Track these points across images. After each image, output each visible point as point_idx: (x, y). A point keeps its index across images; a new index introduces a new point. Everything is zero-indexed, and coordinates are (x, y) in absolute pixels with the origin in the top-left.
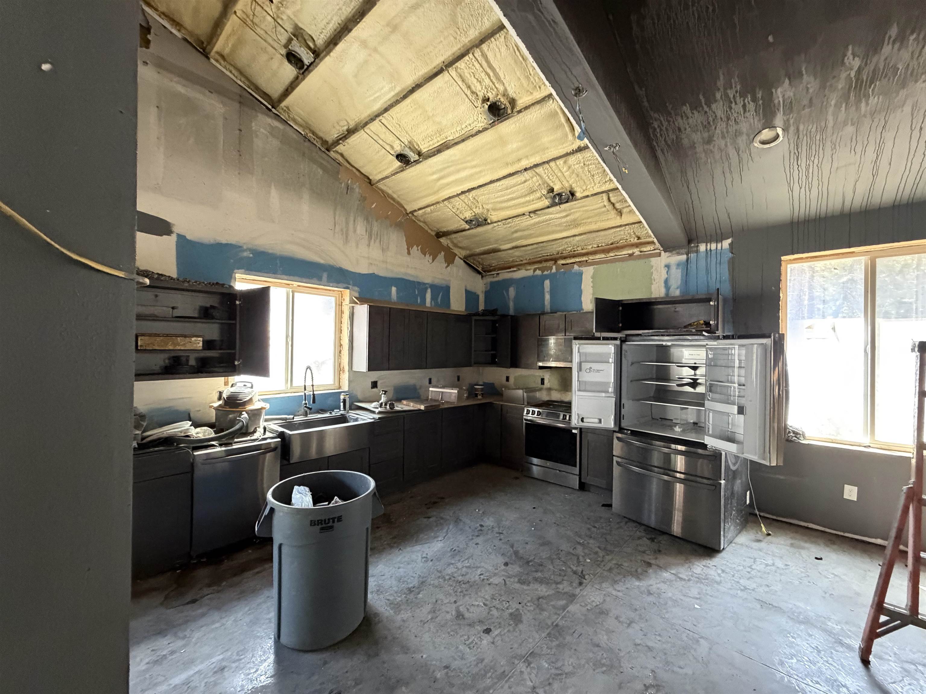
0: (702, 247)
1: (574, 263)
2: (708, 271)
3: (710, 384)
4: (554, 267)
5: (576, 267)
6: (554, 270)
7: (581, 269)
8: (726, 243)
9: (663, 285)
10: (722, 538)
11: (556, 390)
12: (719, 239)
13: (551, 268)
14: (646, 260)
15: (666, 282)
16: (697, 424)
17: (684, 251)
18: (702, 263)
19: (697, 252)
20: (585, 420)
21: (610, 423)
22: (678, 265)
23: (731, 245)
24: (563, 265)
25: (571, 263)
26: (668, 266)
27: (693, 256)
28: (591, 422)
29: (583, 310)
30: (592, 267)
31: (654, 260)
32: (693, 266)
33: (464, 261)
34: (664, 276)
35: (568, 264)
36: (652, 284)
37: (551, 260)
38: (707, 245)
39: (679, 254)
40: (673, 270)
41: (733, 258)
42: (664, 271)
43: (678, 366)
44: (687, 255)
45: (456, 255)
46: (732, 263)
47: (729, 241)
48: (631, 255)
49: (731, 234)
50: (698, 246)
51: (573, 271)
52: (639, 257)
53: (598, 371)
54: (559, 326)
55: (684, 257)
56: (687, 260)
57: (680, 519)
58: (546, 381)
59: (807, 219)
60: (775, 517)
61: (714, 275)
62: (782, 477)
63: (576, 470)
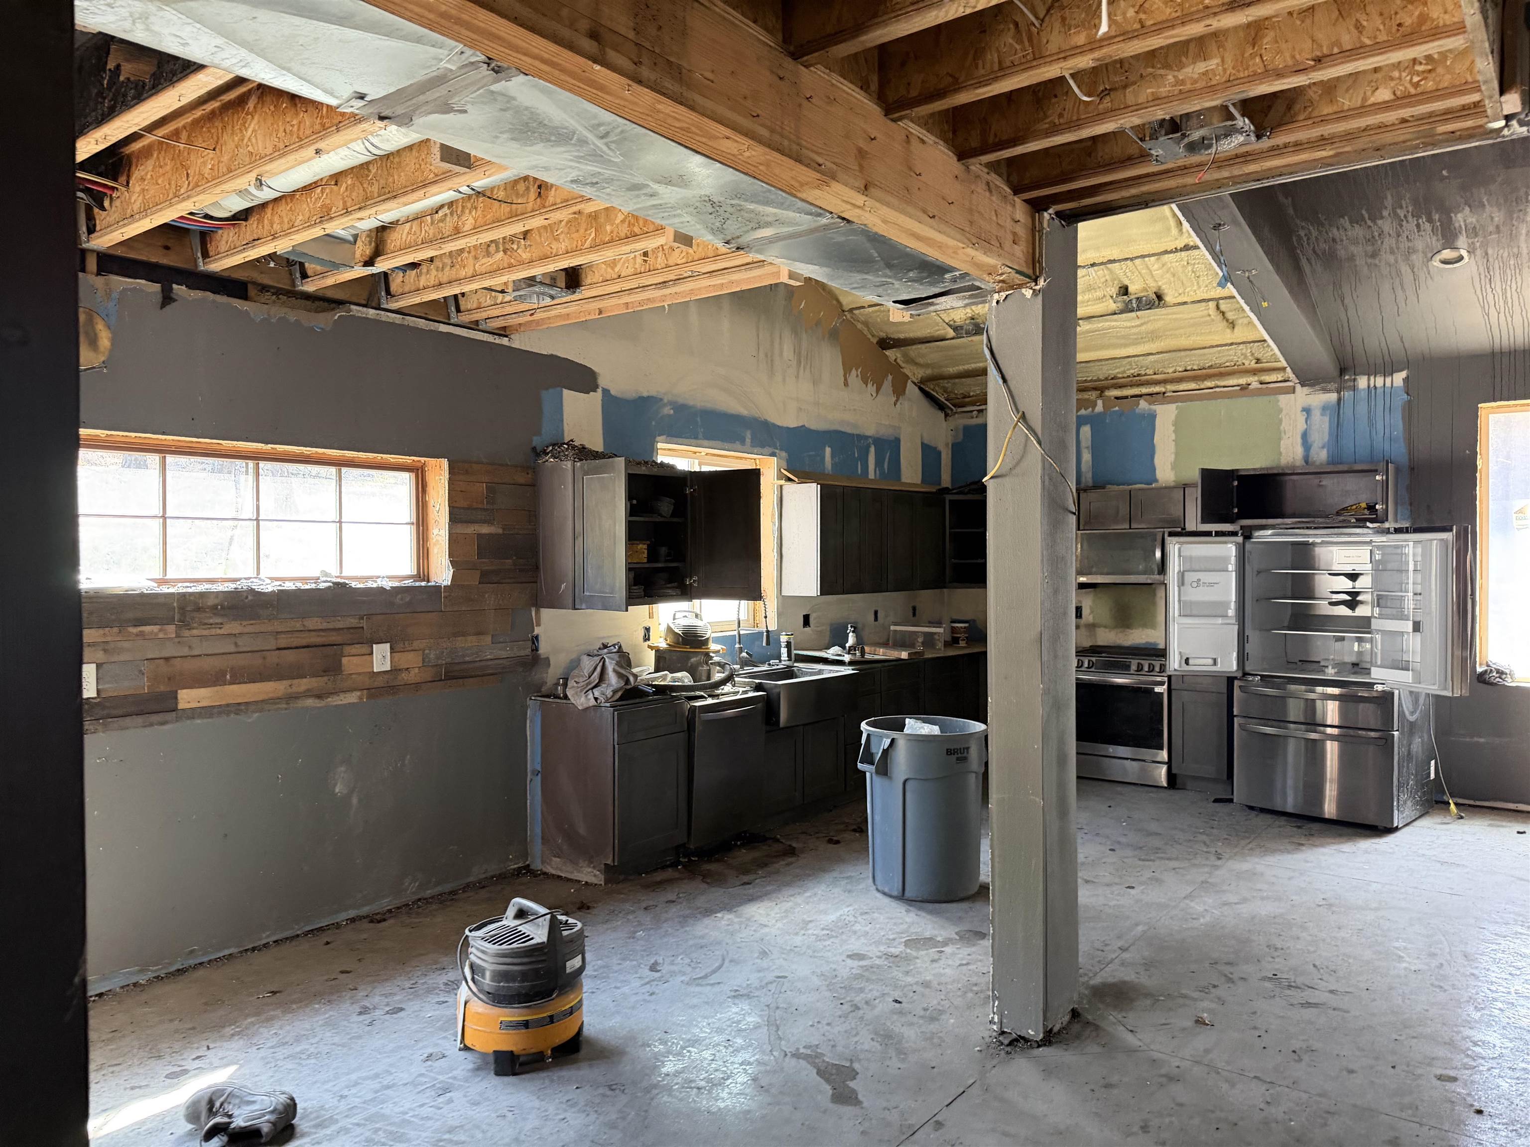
0: (1362, 382)
1: (1141, 396)
2: (1371, 423)
3: (1377, 595)
4: (1100, 403)
5: (1143, 404)
6: (1099, 407)
7: (1153, 407)
8: (1399, 378)
9: (1299, 440)
10: (1396, 812)
11: (1105, 627)
12: (1388, 370)
13: (1094, 405)
14: (1272, 398)
15: (1305, 436)
16: (1357, 665)
17: (1333, 386)
18: (1362, 408)
19: (1354, 388)
20: (1191, 662)
21: (1231, 665)
22: (1325, 408)
23: (1406, 380)
24: (1117, 398)
25: (1132, 397)
26: (1307, 411)
27: (1347, 395)
28: (1201, 664)
29: (1156, 481)
30: (1174, 406)
31: (1283, 399)
32: (1347, 410)
33: (921, 389)
34: (1301, 426)
35: (1126, 397)
36: (1280, 439)
37: (1095, 389)
38: (1369, 380)
39: (1325, 390)
40: (1316, 415)
41: (1409, 402)
42: (1302, 418)
43: (1330, 574)
44: (1339, 392)
45: (908, 377)
46: (1409, 410)
47: (1404, 374)
48: (1244, 388)
49: (1406, 364)
50: (1355, 380)
51: (1137, 411)
52: (1258, 393)
53: (1211, 585)
54: (1118, 513)
55: (1334, 396)
56: (1339, 400)
57: (1335, 793)
58: (1085, 612)
59: (1512, 349)
60: (1471, 802)
61: (1380, 426)
62: (1482, 740)
63: (1164, 755)
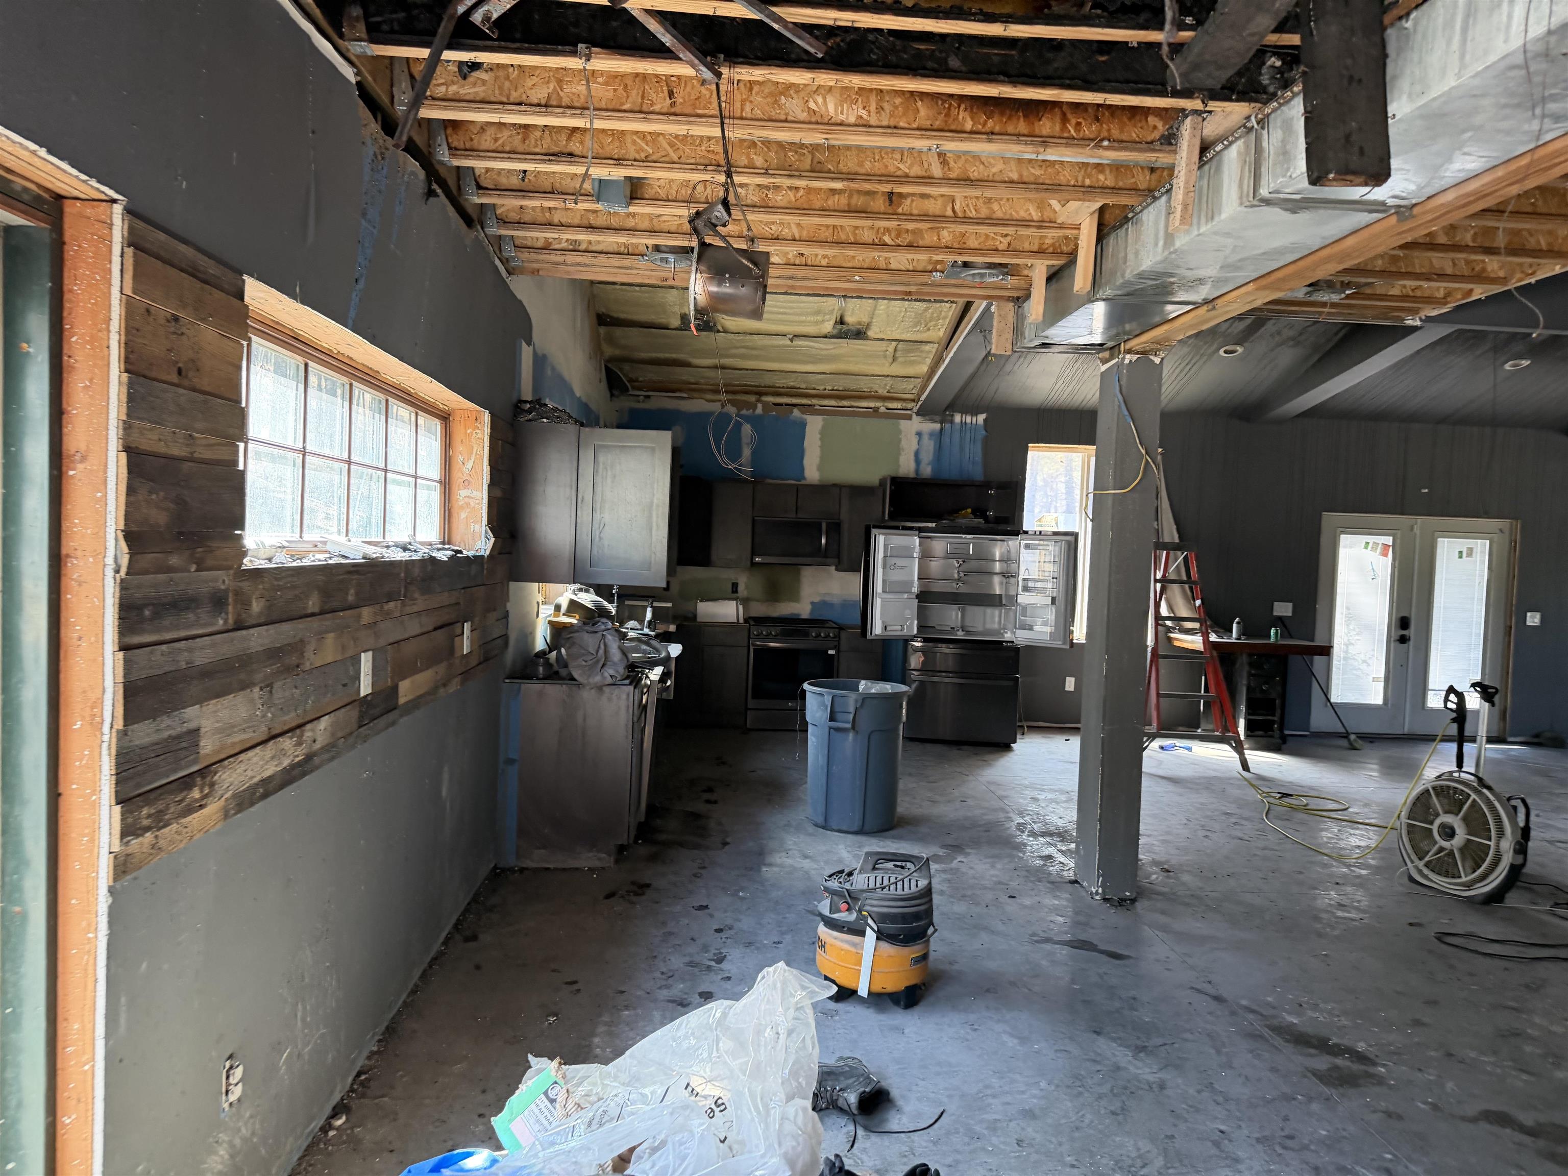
0: (957, 418)
2: (962, 448)
4: (760, 406)
5: (796, 412)
6: (759, 410)
7: (805, 416)
8: (981, 418)
9: (912, 457)
11: (758, 601)
12: (975, 412)
13: (755, 408)
14: (894, 421)
15: (917, 454)
17: (938, 418)
18: (956, 437)
19: (952, 422)
20: (888, 628)
21: (912, 630)
22: (931, 434)
23: (985, 421)
24: (775, 404)
25: (787, 405)
26: (919, 434)
27: (947, 426)
28: (894, 630)
29: (804, 478)
30: (821, 418)
31: (903, 424)
32: (946, 439)
33: (607, 365)
34: (915, 446)
35: (781, 405)
36: (899, 454)
38: (961, 417)
39: (934, 421)
40: (926, 438)
41: (986, 437)
42: (915, 440)
44: (942, 424)
46: (986, 442)
47: (985, 416)
48: (876, 410)
49: (986, 409)
50: (952, 416)
51: (791, 418)
52: (885, 416)
53: (902, 567)
55: (937, 426)
56: (942, 429)
58: (741, 587)
59: (1051, 408)
61: (967, 452)
